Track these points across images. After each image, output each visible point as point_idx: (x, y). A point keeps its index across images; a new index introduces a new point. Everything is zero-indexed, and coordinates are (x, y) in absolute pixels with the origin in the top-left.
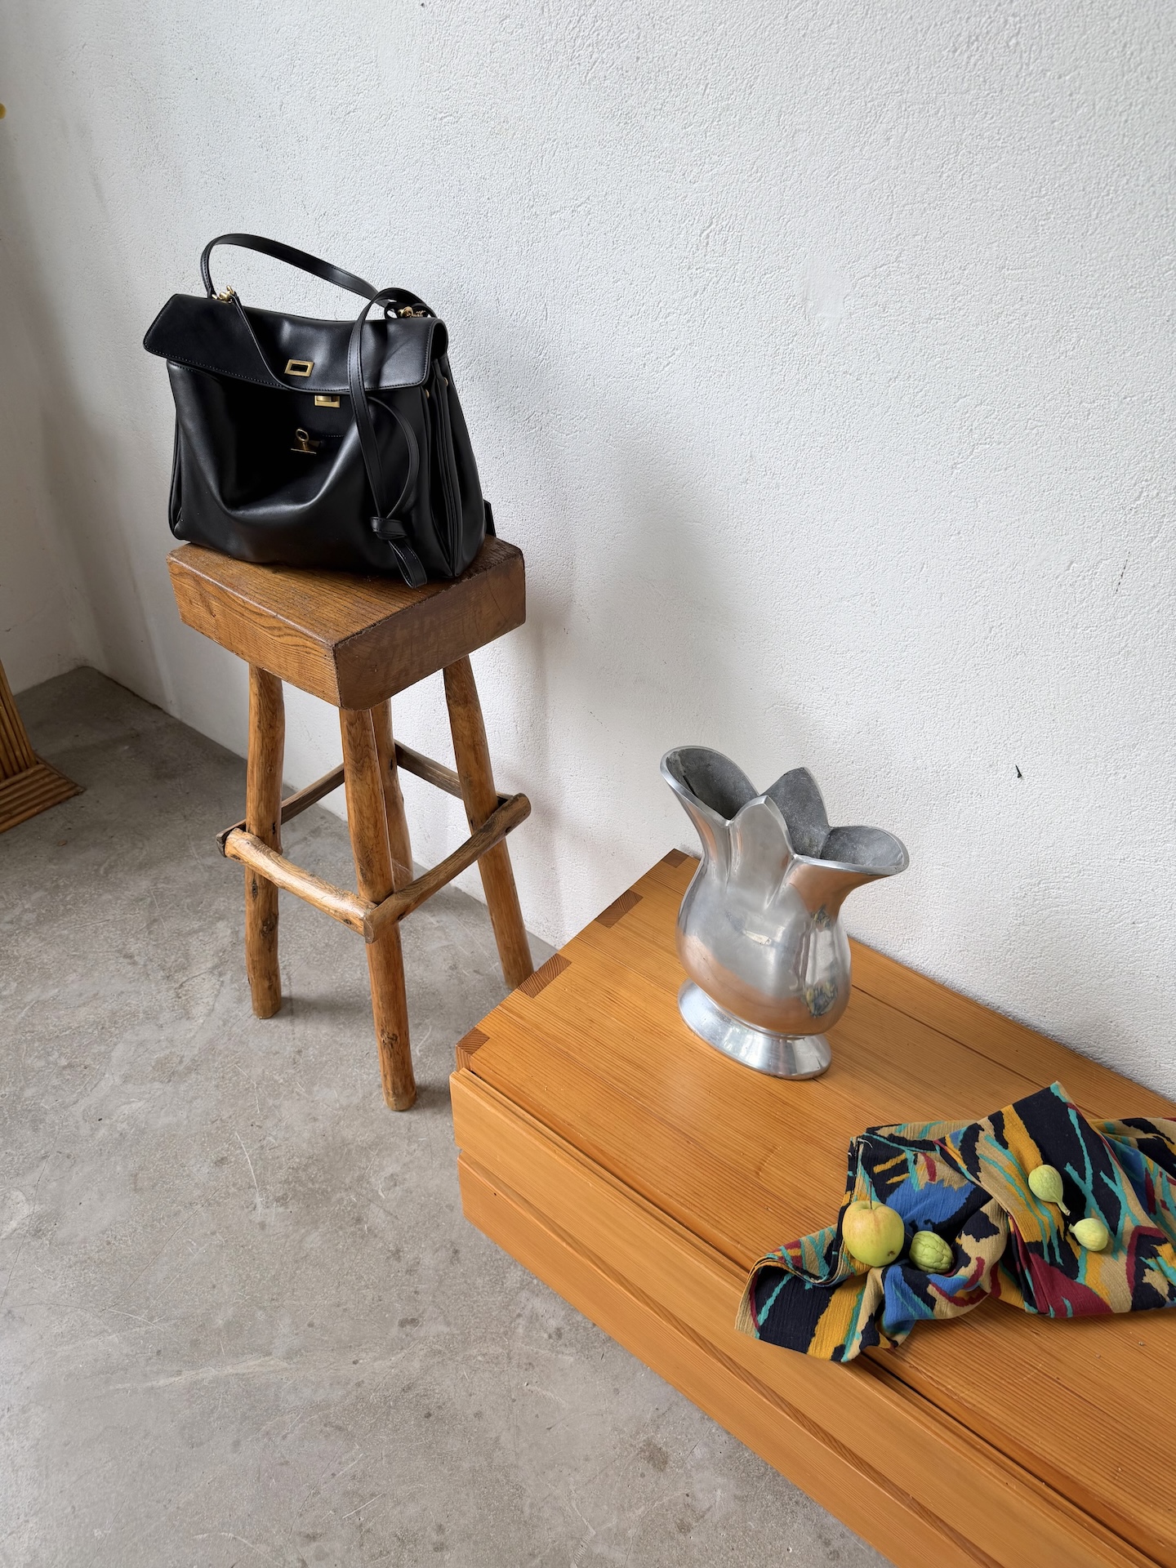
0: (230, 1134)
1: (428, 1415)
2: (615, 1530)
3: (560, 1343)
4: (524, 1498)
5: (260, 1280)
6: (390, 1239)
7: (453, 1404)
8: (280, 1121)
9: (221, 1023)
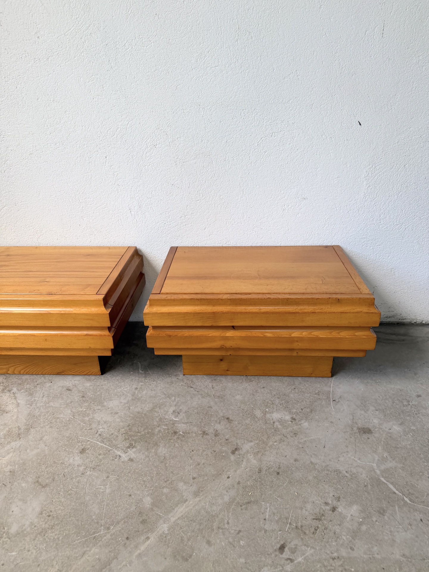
0: (78, 439)
1: (278, 473)
2: (380, 459)
3: (297, 421)
4: (342, 472)
5: (152, 479)
6: (196, 430)
7: (283, 463)
8: (99, 422)
9: (28, 406)
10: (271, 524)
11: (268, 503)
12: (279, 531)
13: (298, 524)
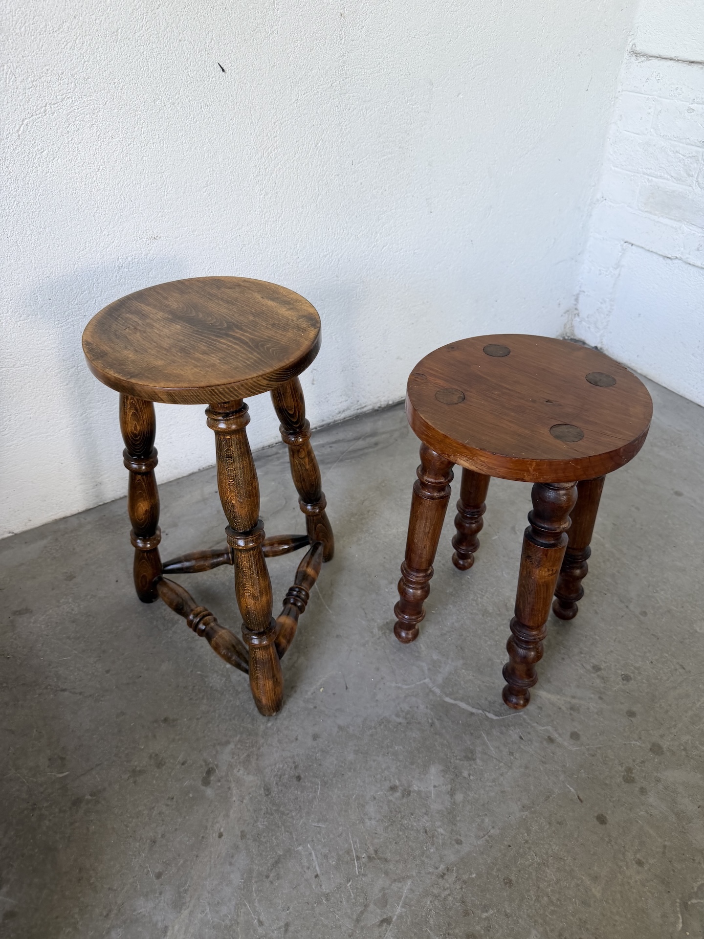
2: (431, 667)
4: (390, 719)
10: (329, 879)
11: (309, 842)
12: (348, 883)
13: (369, 850)
